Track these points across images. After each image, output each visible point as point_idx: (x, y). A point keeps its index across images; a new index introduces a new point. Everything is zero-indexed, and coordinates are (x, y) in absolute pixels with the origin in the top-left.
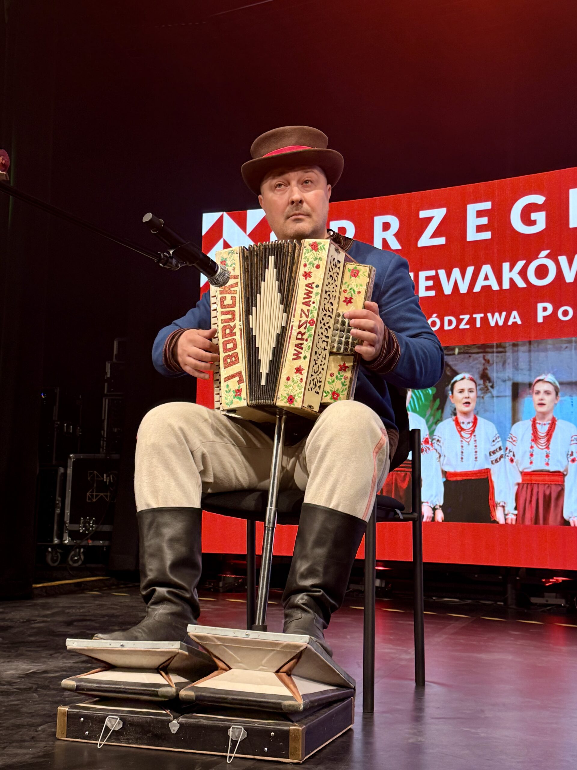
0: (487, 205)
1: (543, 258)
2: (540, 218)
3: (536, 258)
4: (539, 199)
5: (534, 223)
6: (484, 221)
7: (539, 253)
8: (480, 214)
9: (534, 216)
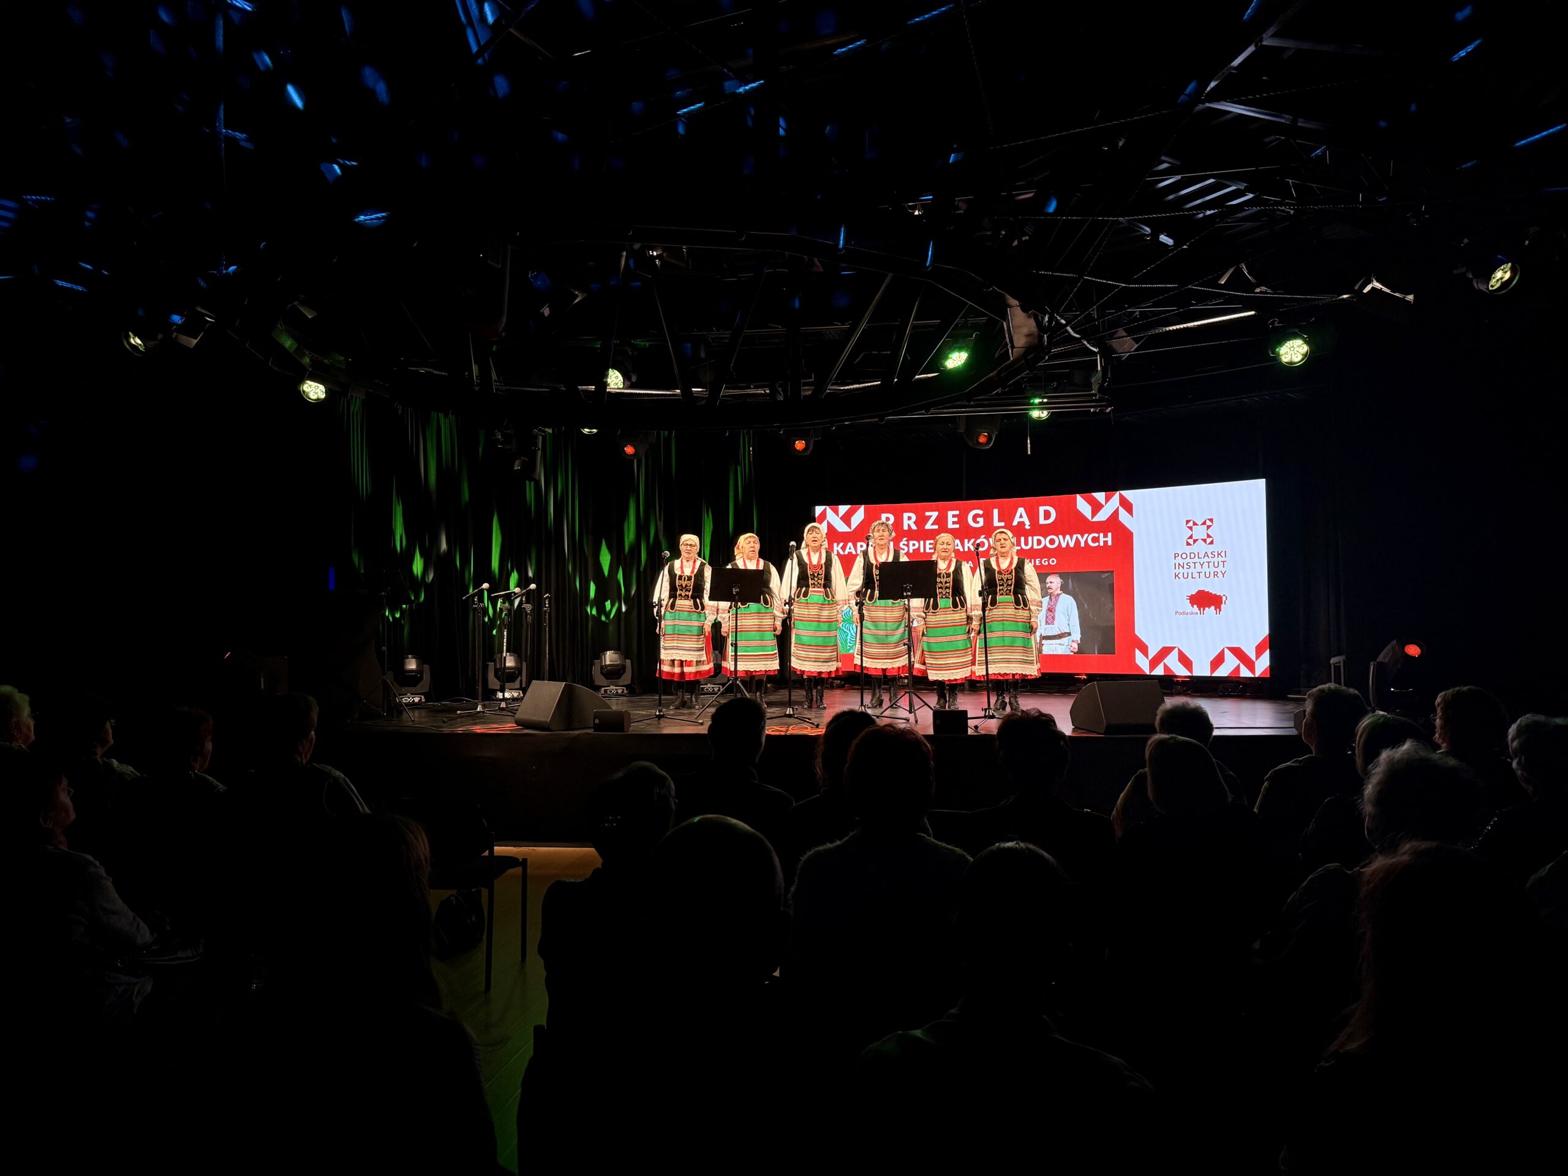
0: (957, 512)
1: (982, 539)
2: (981, 520)
3: (979, 538)
4: (981, 512)
5: (978, 522)
6: (956, 519)
7: (981, 536)
8: (954, 516)
9: (978, 519)
